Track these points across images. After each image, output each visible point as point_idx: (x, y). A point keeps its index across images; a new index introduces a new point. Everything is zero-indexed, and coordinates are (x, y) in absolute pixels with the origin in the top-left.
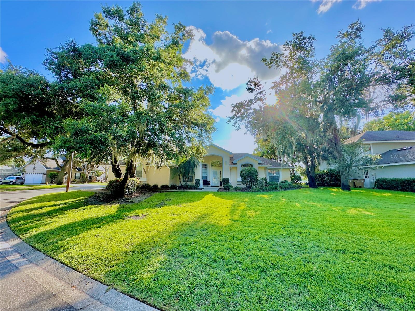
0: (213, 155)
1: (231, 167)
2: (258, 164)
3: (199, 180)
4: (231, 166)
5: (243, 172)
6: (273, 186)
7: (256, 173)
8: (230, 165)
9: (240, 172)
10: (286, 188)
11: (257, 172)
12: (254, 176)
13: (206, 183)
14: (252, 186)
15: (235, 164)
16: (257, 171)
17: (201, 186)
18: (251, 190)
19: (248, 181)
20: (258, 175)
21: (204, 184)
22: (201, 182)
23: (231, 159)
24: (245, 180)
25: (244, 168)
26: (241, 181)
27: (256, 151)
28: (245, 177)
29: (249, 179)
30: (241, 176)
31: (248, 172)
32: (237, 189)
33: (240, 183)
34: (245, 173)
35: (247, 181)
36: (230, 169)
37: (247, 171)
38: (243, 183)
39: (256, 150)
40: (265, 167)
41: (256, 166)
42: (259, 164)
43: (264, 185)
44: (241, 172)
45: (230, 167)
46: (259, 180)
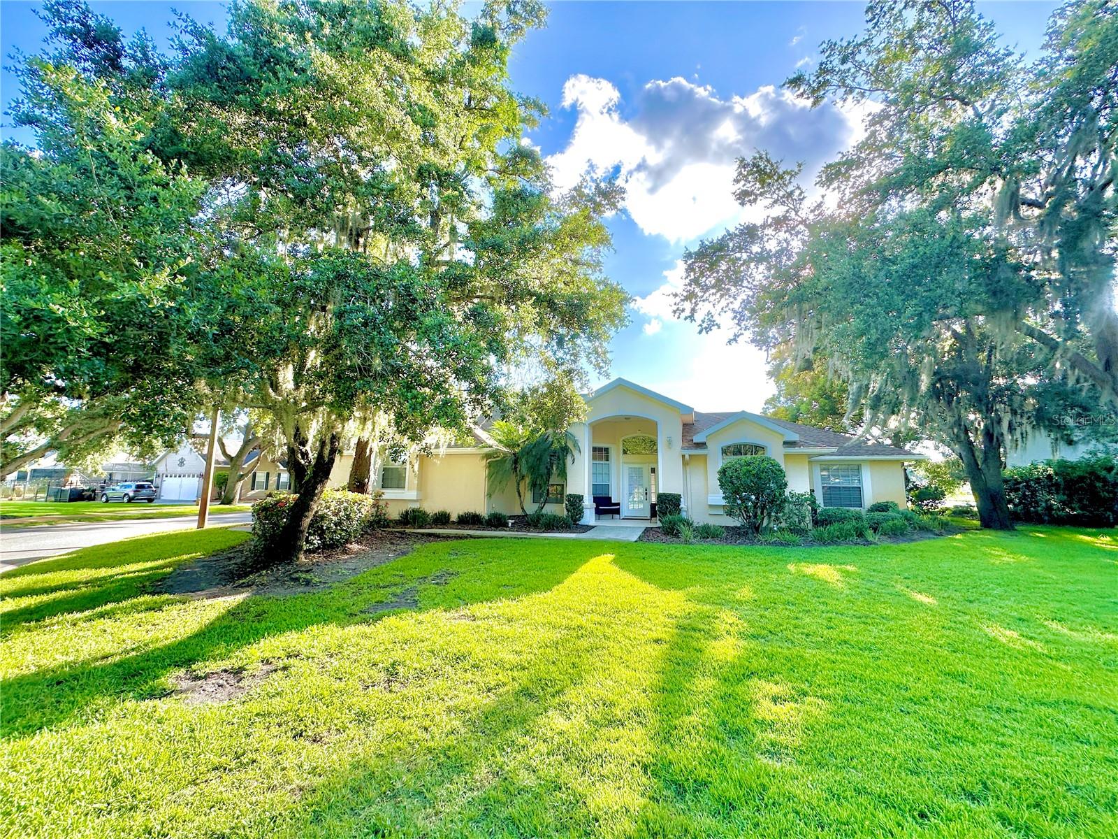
0: (627, 418)
1: (687, 457)
2: (785, 443)
3: (580, 498)
4: (687, 453)
5: (729, 473)
6: (847, 526)
7: (777, 475)
8: (683, 448)
9: (720, 472)
10: (897, 534)
11: (781, 471)
12: (770, 488)
13: (605, 505)
14: (765, 524)
15: (702, 445)
16: (783, 467)
17: (589, 517)
18: (760, 537)
19: (750, 504)
20: (786, 485)
21: (599, 512)
22: (588, 503)
23: (688, 428)
24: (739, 502)
25: (732, 459)
26: (723, 502)
27: (771, 404)
28: (737, 492)
29: (753, 497)
30: (722, 486)
31: (749, 471)
32: (707, 534)
33: (721, 512)
34: (738, 478)
35: (746, 507)
36: (685, 463)
37: (744, 469)
38: (730, 514)
39: (772, 401)
40: (810, 456)
41: (776, 453)
42: (788, 444)
43: (808, 519)
44: (723, 472)
45: (683, 456)
46: (790, 502)
